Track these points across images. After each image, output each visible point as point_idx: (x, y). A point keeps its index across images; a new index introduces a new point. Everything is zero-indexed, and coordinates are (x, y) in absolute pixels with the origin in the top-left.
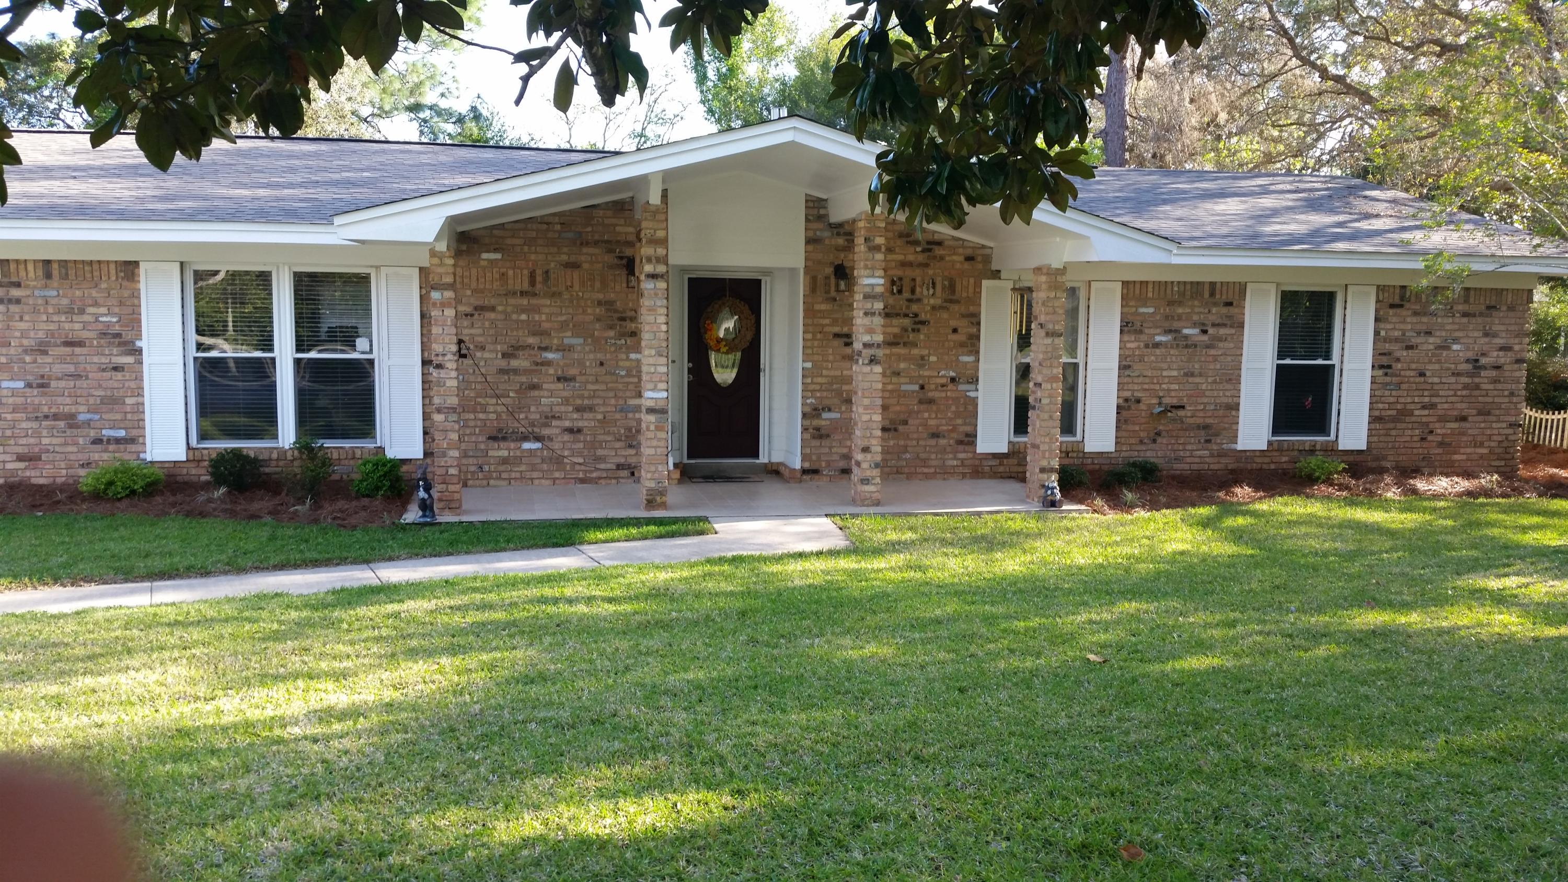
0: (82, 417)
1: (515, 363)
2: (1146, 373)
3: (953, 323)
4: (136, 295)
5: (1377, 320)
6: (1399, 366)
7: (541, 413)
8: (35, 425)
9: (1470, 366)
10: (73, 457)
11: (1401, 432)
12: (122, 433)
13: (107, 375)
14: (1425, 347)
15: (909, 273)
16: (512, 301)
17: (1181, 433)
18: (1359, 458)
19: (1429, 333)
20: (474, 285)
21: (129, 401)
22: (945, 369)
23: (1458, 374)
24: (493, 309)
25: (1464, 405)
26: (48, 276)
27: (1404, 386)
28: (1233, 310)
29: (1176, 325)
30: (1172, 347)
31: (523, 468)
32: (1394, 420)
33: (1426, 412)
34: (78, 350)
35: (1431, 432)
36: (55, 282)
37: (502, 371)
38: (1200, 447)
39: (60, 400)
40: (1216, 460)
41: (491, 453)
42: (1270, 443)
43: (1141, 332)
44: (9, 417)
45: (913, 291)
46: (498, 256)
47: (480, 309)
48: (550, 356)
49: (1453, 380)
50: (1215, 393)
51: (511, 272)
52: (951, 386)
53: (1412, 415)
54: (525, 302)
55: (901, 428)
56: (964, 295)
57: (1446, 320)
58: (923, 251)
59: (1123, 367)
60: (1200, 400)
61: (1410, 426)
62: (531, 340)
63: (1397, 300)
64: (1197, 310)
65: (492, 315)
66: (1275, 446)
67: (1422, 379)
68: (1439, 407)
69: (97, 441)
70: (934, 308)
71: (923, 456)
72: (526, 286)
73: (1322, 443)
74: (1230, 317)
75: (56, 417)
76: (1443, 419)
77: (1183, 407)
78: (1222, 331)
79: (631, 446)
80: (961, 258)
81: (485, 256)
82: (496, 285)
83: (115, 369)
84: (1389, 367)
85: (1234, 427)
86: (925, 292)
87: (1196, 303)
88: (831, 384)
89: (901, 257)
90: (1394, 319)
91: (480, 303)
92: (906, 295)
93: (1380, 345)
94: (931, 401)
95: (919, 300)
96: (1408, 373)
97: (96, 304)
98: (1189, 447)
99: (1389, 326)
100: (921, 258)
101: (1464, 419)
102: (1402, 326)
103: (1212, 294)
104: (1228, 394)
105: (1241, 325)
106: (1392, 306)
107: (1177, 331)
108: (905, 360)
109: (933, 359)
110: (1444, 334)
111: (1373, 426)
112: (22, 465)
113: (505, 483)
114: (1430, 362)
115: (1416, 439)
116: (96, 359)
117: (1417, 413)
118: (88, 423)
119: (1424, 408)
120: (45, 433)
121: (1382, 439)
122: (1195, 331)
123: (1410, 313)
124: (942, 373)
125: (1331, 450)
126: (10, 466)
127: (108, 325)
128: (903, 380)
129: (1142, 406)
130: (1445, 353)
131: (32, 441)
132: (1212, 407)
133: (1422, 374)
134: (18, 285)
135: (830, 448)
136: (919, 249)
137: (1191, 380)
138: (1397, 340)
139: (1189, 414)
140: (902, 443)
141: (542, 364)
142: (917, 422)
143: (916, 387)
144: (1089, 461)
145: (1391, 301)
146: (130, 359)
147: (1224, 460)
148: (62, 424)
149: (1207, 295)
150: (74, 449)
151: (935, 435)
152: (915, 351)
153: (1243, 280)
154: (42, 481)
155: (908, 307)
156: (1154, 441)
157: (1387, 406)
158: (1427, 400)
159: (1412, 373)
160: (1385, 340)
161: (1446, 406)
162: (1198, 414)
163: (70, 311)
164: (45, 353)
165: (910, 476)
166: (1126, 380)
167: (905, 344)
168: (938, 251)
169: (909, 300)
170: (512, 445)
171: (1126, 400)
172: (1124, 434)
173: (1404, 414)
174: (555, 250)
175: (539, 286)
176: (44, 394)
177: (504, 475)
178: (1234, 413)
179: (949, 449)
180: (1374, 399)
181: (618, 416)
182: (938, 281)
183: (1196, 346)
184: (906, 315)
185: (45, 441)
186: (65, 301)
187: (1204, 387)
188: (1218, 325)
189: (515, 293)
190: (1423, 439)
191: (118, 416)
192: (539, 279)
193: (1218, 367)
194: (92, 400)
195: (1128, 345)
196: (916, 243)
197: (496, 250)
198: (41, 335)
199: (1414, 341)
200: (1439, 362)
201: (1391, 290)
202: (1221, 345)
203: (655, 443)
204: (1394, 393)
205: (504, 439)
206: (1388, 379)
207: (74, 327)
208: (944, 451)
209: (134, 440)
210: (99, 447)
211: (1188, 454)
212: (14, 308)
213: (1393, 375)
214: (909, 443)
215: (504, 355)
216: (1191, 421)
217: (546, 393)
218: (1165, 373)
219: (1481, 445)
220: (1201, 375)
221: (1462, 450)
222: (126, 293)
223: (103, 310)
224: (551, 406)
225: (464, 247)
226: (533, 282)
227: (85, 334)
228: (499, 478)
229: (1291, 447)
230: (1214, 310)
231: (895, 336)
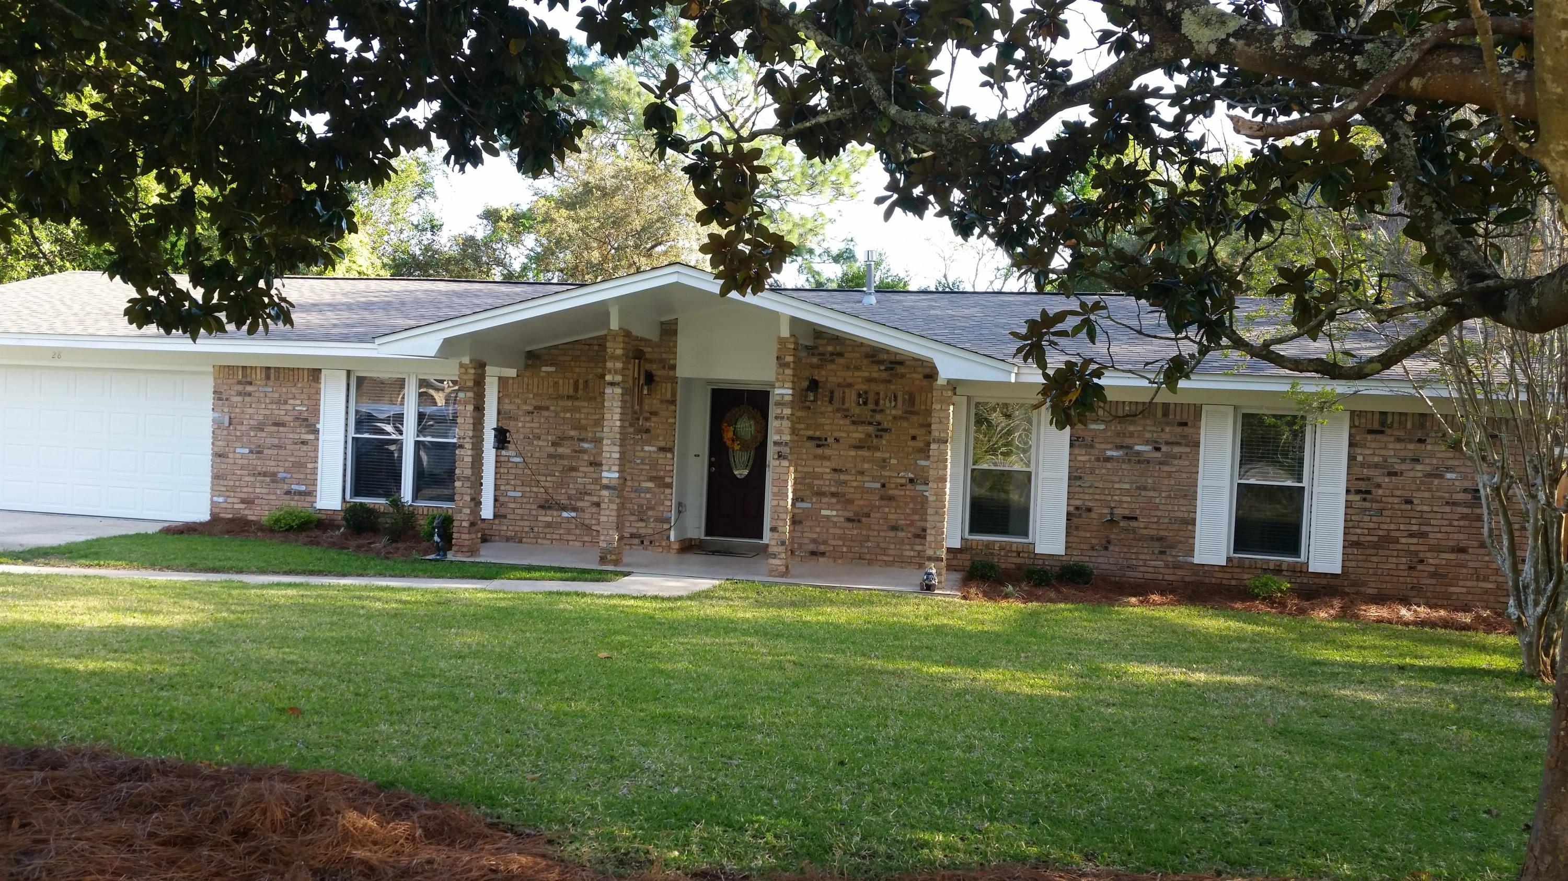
0: (280, 475)
1: (560, 450)
2: (1097, 485)
3: (913, 432)
4: (318, 393)
5: (1351, 445)
6: (1380, 492)
7: (577, 490)
8: (253, 479)
9: (1469, 496)
10: (273, 503)
11: (1384, 559)
12: (303, 488)
13: (297, 447)
14: (1412, 474)
15: (874, 387)
16: (561, 403)
17: (1134, 543)
18: (1333, 582)
19: (1416, 460)
20: (535, 390)
21: (309, 466)
22: (905, 471)
23: (1454, 504)
24: (547, 409)
25: (1461, 536)
26: (268, 378)
27: (1386, 513)
28: (1187, 430)
29: (1128, 441)
30: (1124, 462)
31: (562, 531)
32: (1375, 546)
33: (1415, 541)
34: (281, 429)
35: (1421, 561)
36: (271, 383)
37: (550, 456)
38: (1154, 557)
39: (268, 463)
40: (1171, 571)
41: (540, 518)
42: (1229, 559)
43: (1092, 447)
44: (238, 472)
45: (877, 403)
46: (553, 369)
47: (538, 408)
48: (586, 445)
49: (1447, 509)
50: (1170, 508)
51: (561, 381)
52: (909, 486)
53: (1397, 542)
54: (570, 403)
55: (864, 520)
56: (923, 407)
57: (1436, 448)
58: (886, 370)
59: (1073, 478)
60: (1152, 513)
61: (1395, 553)
62: (572, 433)
63: (1376, 426)
64: (1149, 428)
65: (546, 413)
66: (1235, 563)
67: (1409, 507)
68: (1431, 535)
69: (288, 493)
70: (895, 418)
71: (883, 545)
72: (571, 392)
73: (1289, 563)
74: (1184, 436)
75: (265, 474)
76: (1436, 549)
77: (1136, 518)
78: (1176, 449)
79: (642, 520)
80: (920, 376)
81: (544, 369)
82: (551, 390)
83: (303, 443)
84: (1368, 492)
85: (1191, 541)
86: (888, 404)
87: (1148, 422)
88: (804, 478)
89: (867, 374)
90: (1373, 445)
91: (539, 403)
92: (871, 406)
93: (1356, 470)
94: (891, 498)
95: (882, 411)
96: (1390, 500)
97: (294, 398)
98: (1143, 557)
99: (1368, 452)
100: (884, 375)
101: (1463, 550)
102: (1383, 452)
103: (1166, 414)
104: (1184, 509)
105: (1197, 445)
106: (1370, 432)
107: (1129, 447)
108: (869, 462)
109: (893, 461)
110: (1435, 462)
111: (1350, 551)
112: (243, 506)
113: (549, 542)
114: (1419, 490)
115: (1402, 567)
116: (291, 436)
117: (1403, 540)
118: (284, 480)
119: (1411, 536)
120: (258, 485)
121: (1360, 564)
122: (1148, 448)
123: (1392, 439)
124: (902, 474)
125: (1301, 571)
126: (236, 506)
127: (301, 412)
128: (867, 479)
129: (1093, 515)
130: (1436, 482)
131: (250, 490)
132: (1166, 521)
133: (1409, 502)
134: (250, 383)
135: (802, 532)
136: (882, 368)
137: (1143, 493)
138: (1376, 466)
139: (1142, 525)
140: (864, 532)
141: (580, 452)
142: (878, 515)
143: (878, 485)
144: (1040, 562)
145: (1369, 427)
146: (312, 437)
147: (1179, 572)
148: (268, 479)
149: (1159, 415)
150: (274, 497)
151: (894, 528)
152: (878, 455)
153: (1198, 402)
154: (253, 518)
155: (872, 417)
156: (1106, 548)
157: (1366, 532)
158: (1415, 528)
159: (1396, 500)
160: (1362, 465)
161: (1439, 536)
162: (1151, 526)
163: (278, 402)
164: (262, 430)
165: (870, 562)
166: (1077, 490)
167: (869, 448)
168: (900, 370)
169: (874, 411)
170: (555, 513)
171: (1077, 508)
172: (1076, 540)
173: (1386, 541)
174: (593, 365)
175: (580, 392)
176: (259, 459)
177: (548, 536)
178: (1190, 527)
179: (906, 541)
180: (1350, 524)
181: (633, 495)
182: (900, 394)
183: (1148, 462)
184: (870, 423)
185: (258, 490)
186: (277, 395)
187: (1157, 501)
188: (1172, 443)
189: (563, 397)
190: (1410, 568)
191: (302, 476)
192: (581, 386)
193: (1172, 482)
194: (287, 464)
195: (1079, 458)
196: (881, 362)
197: (552, 365)
198: (261, 417)
199: (1398, 468)
200: (1430, 490)
201: (1369, 416)
202: (1176, 462)
203: (607, 512)
204: (1374, 519)
205: (550, 508)
206: (1367, 505)
207: (280, 413)
208: (902, 542)
209: (310, 494)
210: (288, 497)
211: (1141, 563)
212: (247, 399)
213: (1372, 501)
214: (871, 533)
215: (553, 444)
216: (1145, 532)
217: (581, 474)
218: (1116, 486)
219: (1486, 579)
220: (1154, 490)
221: (1461, 583)
222: (313, 391)
223: (298, 402)
224: (585, 484)
225: (530, 362)
226: (576, 389)
227: (287, 418)
228: (545, 538)
229: (1253, 566)
230: (1167, 429)
231: (860, 440)
